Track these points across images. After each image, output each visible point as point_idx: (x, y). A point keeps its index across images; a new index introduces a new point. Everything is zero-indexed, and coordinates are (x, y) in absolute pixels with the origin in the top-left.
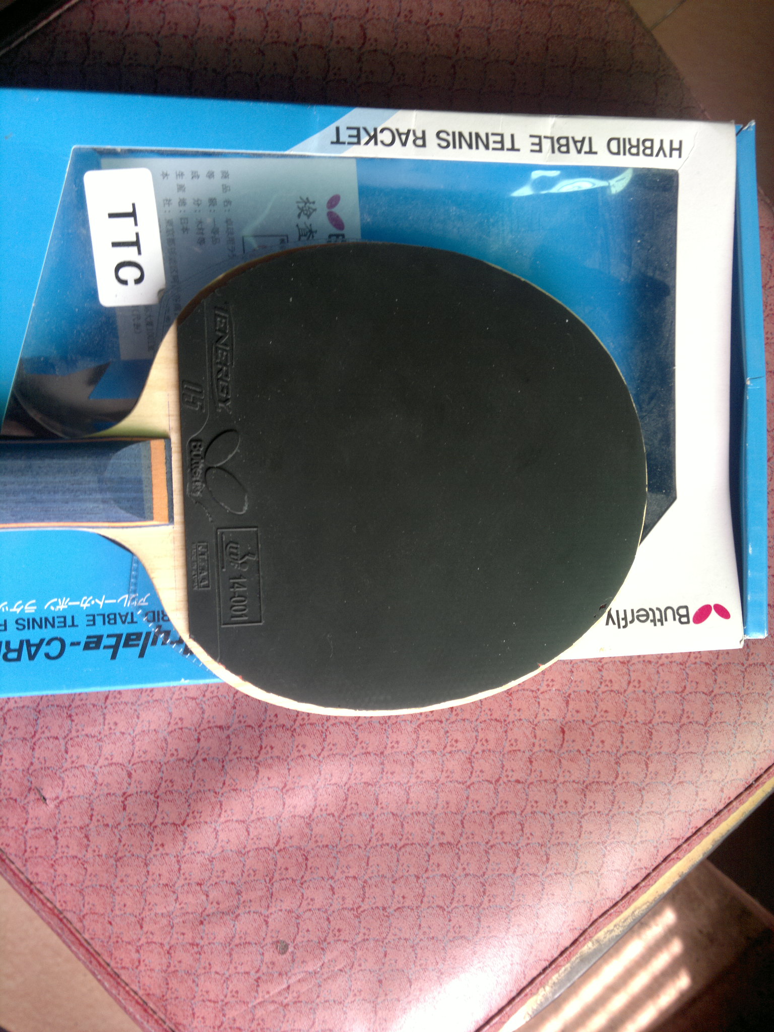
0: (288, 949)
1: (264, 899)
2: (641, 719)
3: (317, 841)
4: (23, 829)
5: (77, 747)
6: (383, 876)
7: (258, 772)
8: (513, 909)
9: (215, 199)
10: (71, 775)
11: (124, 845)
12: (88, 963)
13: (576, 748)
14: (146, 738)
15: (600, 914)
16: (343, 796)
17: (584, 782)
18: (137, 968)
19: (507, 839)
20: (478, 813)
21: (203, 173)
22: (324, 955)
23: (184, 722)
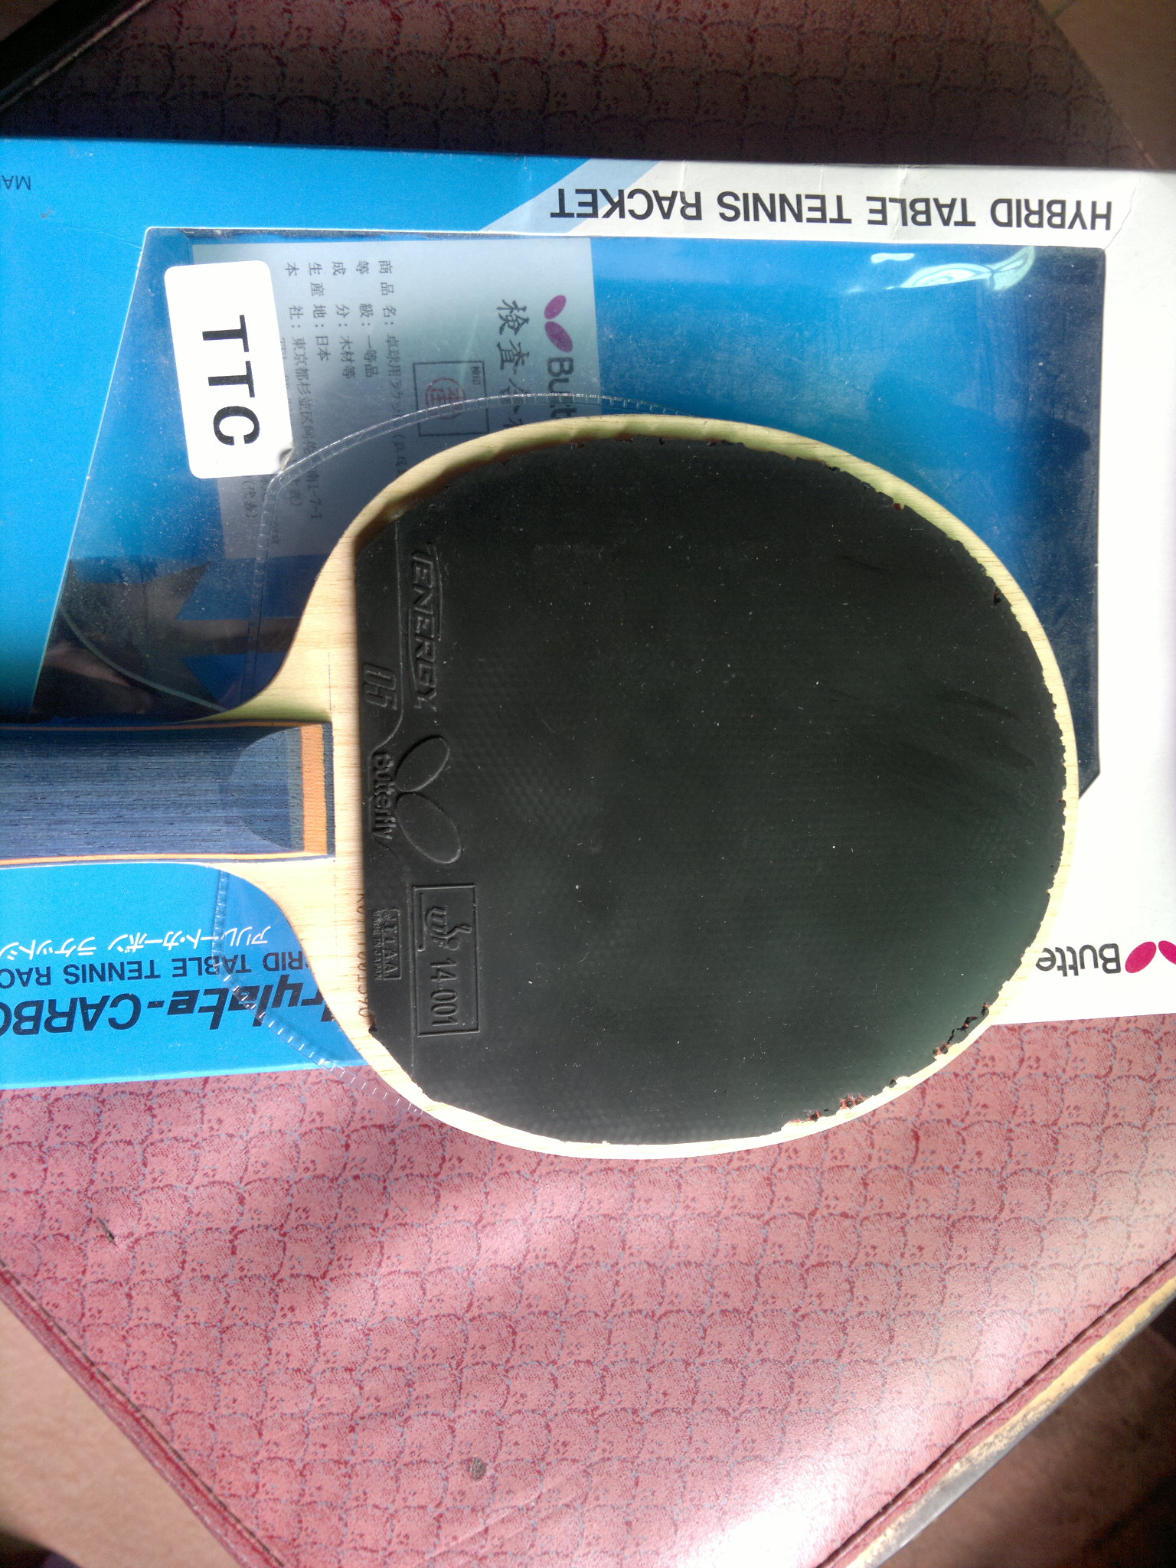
0: (485, 1472)
1: (448, 1394)
2: (1040, 1118)
3: (529, 1306)
4: (79, 1281)
5: (161, 1157)
6: (632, 1360)
7: (438, 1197)
8: (836, 1414)
9: (370, 306)
10: (151, 1199)
11: (233, 1309)
12: (179, 1487)
13: (937, 1165)
14: (267, 1142)
15: (974, 1422)
16: (570, 1237)
17: (949, 1217)
18: (253, 1496)
19: (827, 1306)
20: (782, 1263)
21: (350, 266)
22: (541, 1481)
23: (325, 1117)
